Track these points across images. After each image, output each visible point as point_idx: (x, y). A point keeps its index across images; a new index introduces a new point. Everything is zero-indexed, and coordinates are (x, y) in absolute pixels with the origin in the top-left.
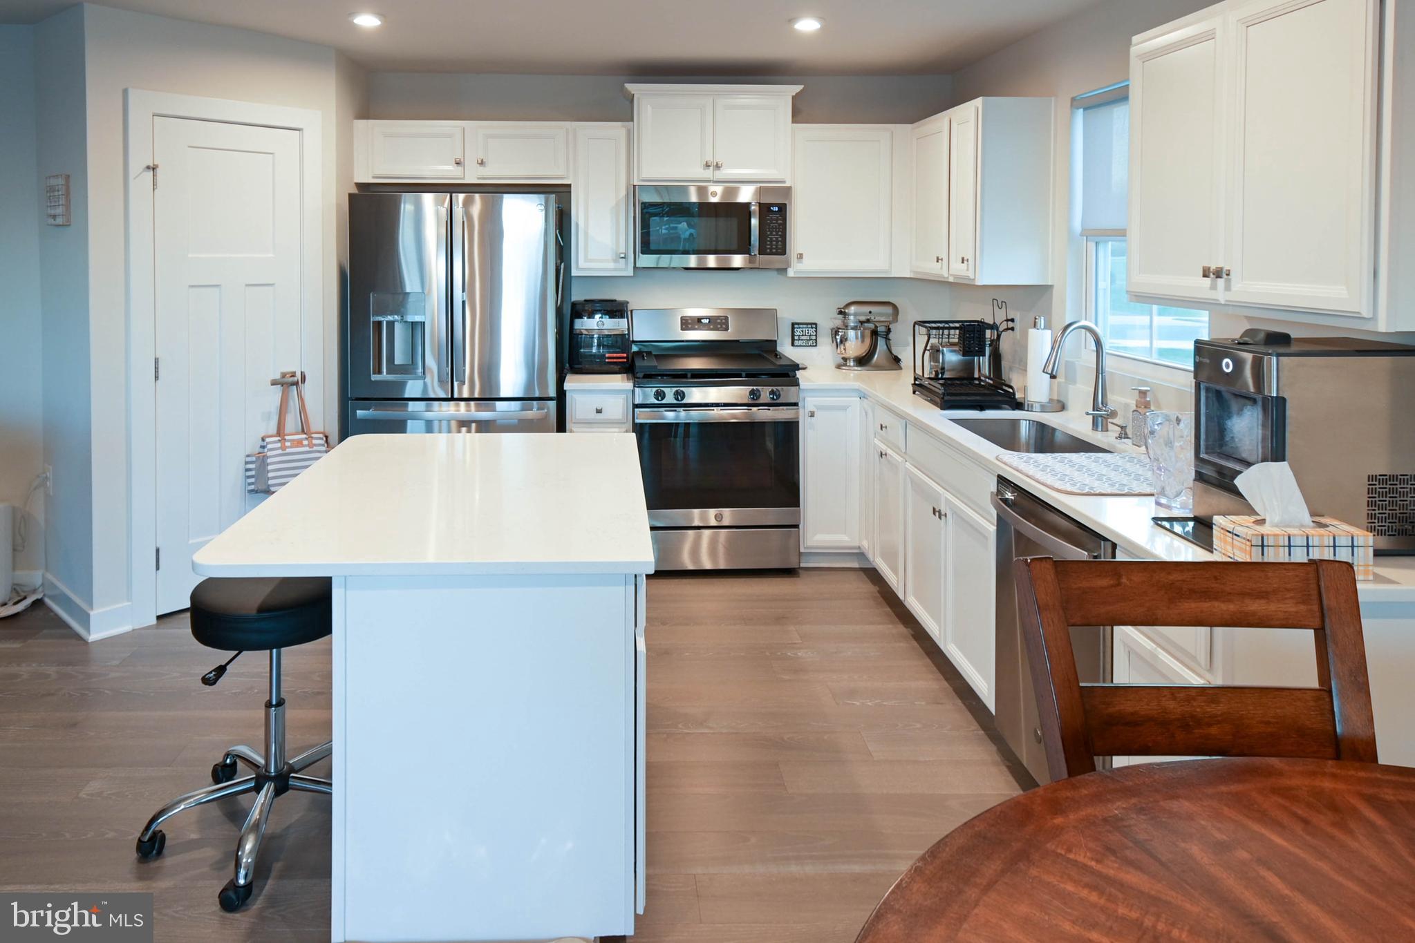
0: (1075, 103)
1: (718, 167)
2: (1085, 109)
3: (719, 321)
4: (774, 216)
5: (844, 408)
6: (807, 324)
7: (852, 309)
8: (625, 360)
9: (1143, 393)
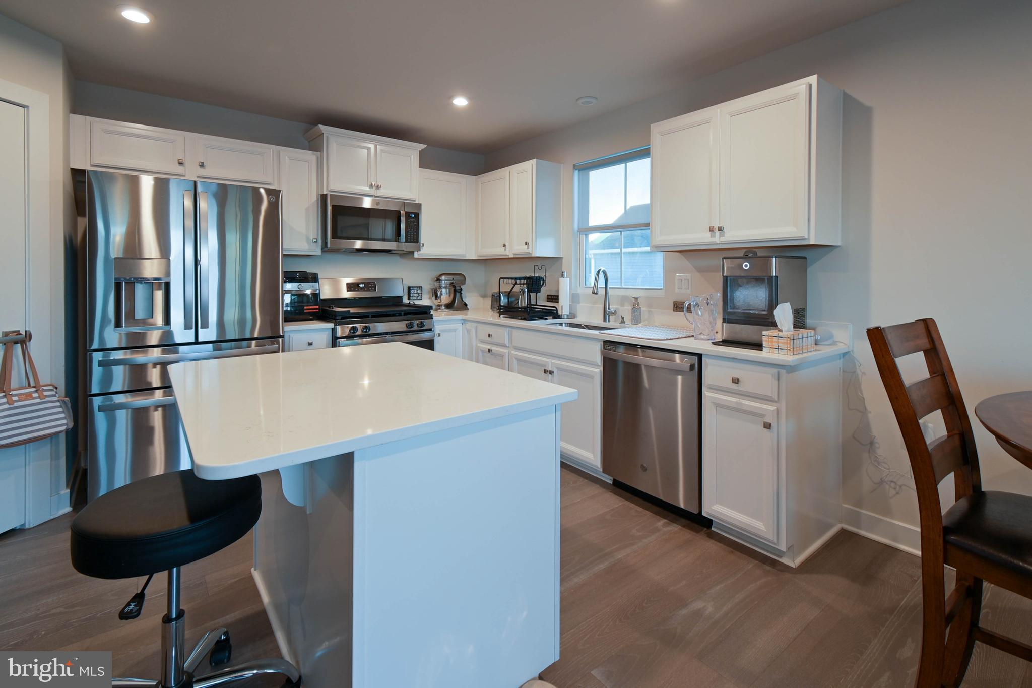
0: (575, 167)
1: (378, 187)
2: (579, 171)
3: (370, 285)
4: (412, 220)
5: (455, 330)
6: (417, 287)
7: (443, 277)
8: (318, 311)
9: (636, 299)
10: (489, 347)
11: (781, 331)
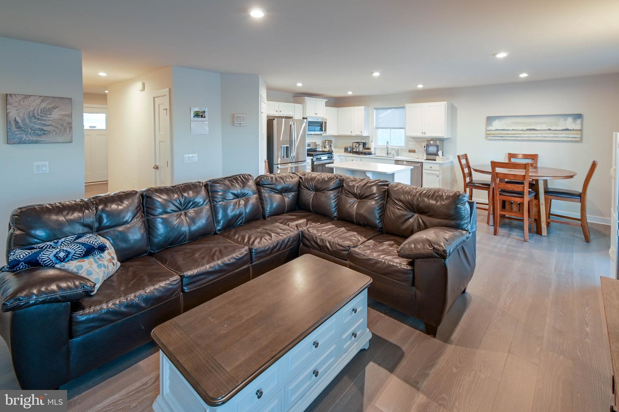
0: (375, 108)
1: (317, 114)
4: (326, 124)
9: (398, 149)
11: (439, 156)
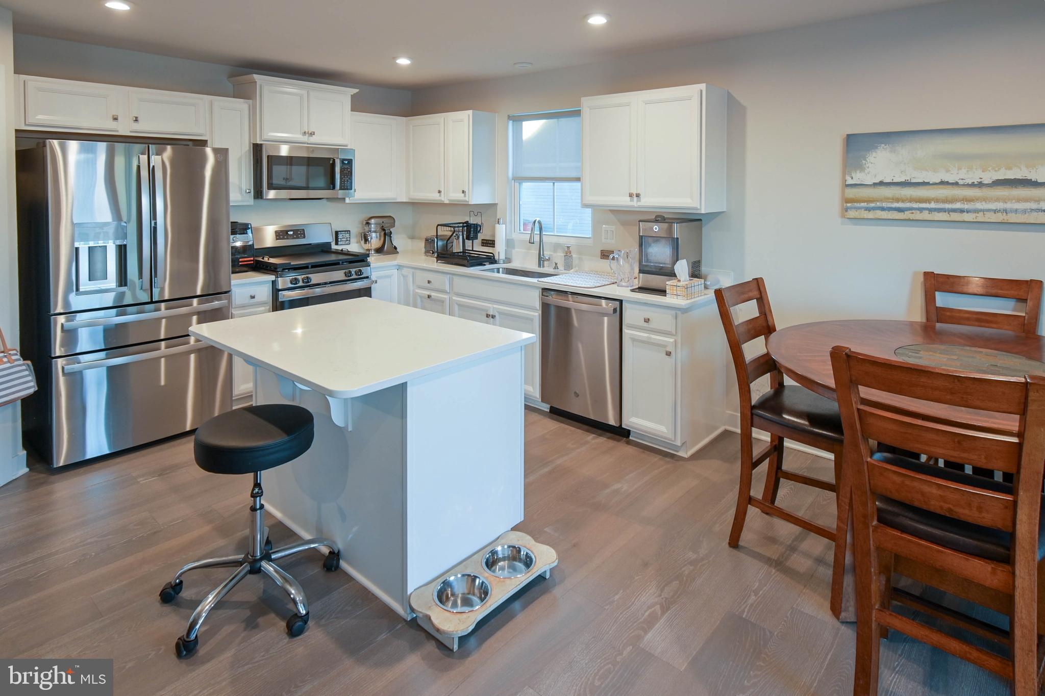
0: (509, 118)
1: (312, 134)
2: (513, 121)
3: (299, 232)
4: (346, 166)
5: (389, 276)
6: (345, 231)
7: (373, 221)
8: (252, 262)
9: (568, 247)
10: (428, 293)
11: (679, 281)
